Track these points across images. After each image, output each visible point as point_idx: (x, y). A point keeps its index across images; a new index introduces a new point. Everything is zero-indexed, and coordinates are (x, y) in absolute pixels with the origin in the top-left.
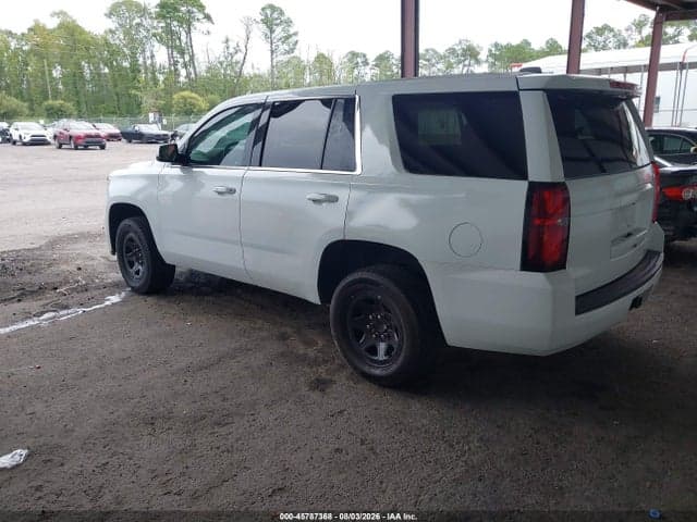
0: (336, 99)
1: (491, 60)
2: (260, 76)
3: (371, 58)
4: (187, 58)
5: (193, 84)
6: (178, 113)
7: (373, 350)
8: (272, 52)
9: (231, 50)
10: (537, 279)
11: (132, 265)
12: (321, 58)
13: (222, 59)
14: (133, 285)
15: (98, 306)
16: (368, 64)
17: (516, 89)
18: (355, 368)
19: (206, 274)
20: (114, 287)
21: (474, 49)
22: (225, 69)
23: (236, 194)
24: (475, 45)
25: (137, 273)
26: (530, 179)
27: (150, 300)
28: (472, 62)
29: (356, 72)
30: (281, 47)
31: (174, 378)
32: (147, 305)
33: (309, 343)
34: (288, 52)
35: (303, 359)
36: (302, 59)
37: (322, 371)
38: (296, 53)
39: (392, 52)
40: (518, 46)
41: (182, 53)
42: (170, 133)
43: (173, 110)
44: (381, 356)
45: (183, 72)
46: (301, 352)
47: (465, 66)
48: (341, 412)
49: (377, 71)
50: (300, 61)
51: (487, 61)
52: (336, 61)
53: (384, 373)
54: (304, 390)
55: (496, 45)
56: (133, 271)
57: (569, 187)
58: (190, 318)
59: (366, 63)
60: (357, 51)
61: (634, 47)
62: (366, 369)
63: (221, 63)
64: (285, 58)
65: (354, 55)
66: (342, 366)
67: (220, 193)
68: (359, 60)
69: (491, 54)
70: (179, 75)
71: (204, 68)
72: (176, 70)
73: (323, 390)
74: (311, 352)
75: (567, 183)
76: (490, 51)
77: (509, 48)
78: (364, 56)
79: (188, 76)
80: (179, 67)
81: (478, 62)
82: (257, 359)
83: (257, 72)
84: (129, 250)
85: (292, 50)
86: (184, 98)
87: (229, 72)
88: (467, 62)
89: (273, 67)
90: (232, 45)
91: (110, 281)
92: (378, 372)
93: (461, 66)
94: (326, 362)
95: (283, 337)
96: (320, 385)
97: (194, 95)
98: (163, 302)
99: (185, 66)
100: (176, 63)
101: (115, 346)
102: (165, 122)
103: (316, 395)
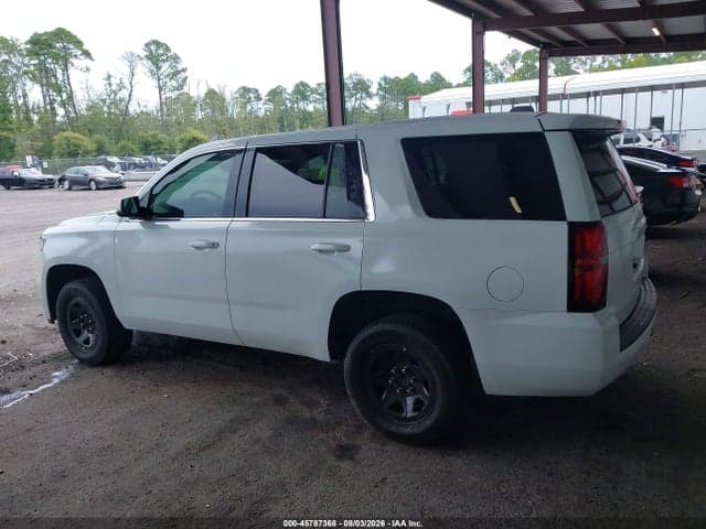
0: (334, 144)
1: (381, 93)
2: (147, 114)
3: (264, 93)
4: (64, 96)
5: (73, 122)
6: (62, 156)
7: (399, 407)
8: (160, 89)
9: (114, 87)
10: (585, 320)
11: (78, 333)
12: (211, 93)
13: (104, 97)
14: (82, 356)
15: (45, 386)
16: (260, 99)
17: (540, 130)
18: (379, 428)
19: (160, 335)
20: (57, 360)
21: (364, 83)
22: (109, 108)
23: (219, 249)
24: (365, 78)
25: (87, 341)
26: (569, 219)
27: (108, 371)
28: (364, 95)
29: (249, 107)
30: (169, 84)
31: (176, 465)
32: (104, 379)
33: (311, 405)
34: (177, 89)
35: (313, 424)
36: (192, 95)
37: (340, 435)
38: (185, 89)
39: (284, 86)
40: (406, 79)
41: (59, 91)
42: (57, 177)
43: (55, 152)
44: (409, 411)
45: (61, 111)
46: (308, 415)
47: (356, 99)
48: (383, 481)
49: (271, 106)
50: (190, 98)
51: (377, 94)
52: (228, 97)
53: (416, 430)
54: (331, 461)
55: (385, 79)
56: (80, 340)
57: (605, 225)
58: (166, 389)
59: (258, 98)
60: (249, 86)
61: (509, 80)
62: (393, 429)
63: (104, 101)
64: (173, 95)
65: (246, 90)
66: (360, 427)
67: (197, 248)
68: (251, 95)
69: (381, 88)
70: (56, 115)
71: (84, 106)
72: (53, 109)
73: (351, 458)
74: (318, 414)
75: (603, 220)
76: (380, 84)
77: (397, 81)
78: (257, 91)
79: (67, 114)
80: (56, 105)
81: (370, 95)
82: (262, 430)
83: (145, 110)
84: (73, 316)
85: (181, 87)
86: (67, 138)
87: (113, 110)
88: (358, 96)
89: (161, 104)
90: (115, 81)
91: (46, 353)
92: (407, 430)
93: (354, 99)
94: (338, 424)
95: (280, 401)
96: (345, 452)
97: (77, 135)
98: (124, 373)
99: (63, 104)
100: (51, 103)
101: (88, 433)
102: (45, 165)
103: (346, 466)
